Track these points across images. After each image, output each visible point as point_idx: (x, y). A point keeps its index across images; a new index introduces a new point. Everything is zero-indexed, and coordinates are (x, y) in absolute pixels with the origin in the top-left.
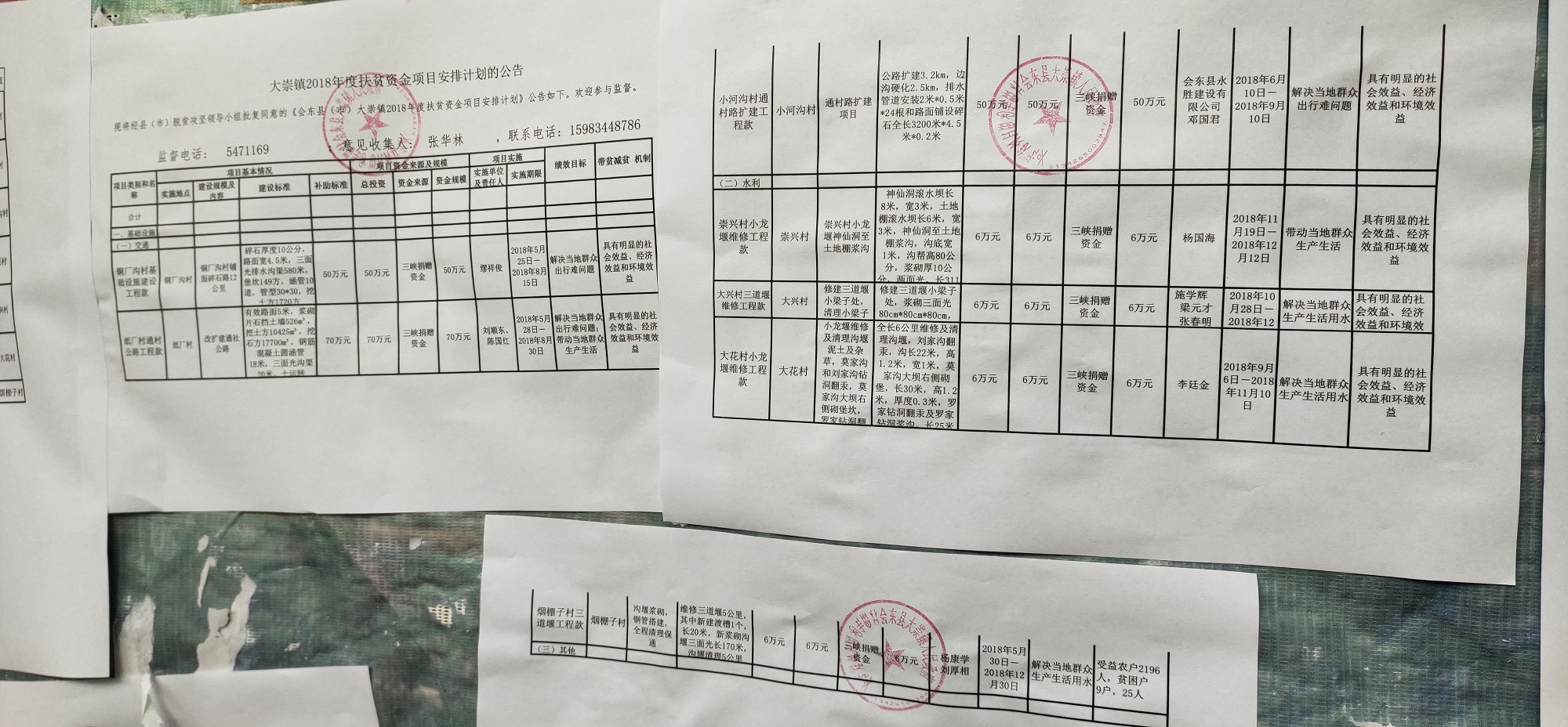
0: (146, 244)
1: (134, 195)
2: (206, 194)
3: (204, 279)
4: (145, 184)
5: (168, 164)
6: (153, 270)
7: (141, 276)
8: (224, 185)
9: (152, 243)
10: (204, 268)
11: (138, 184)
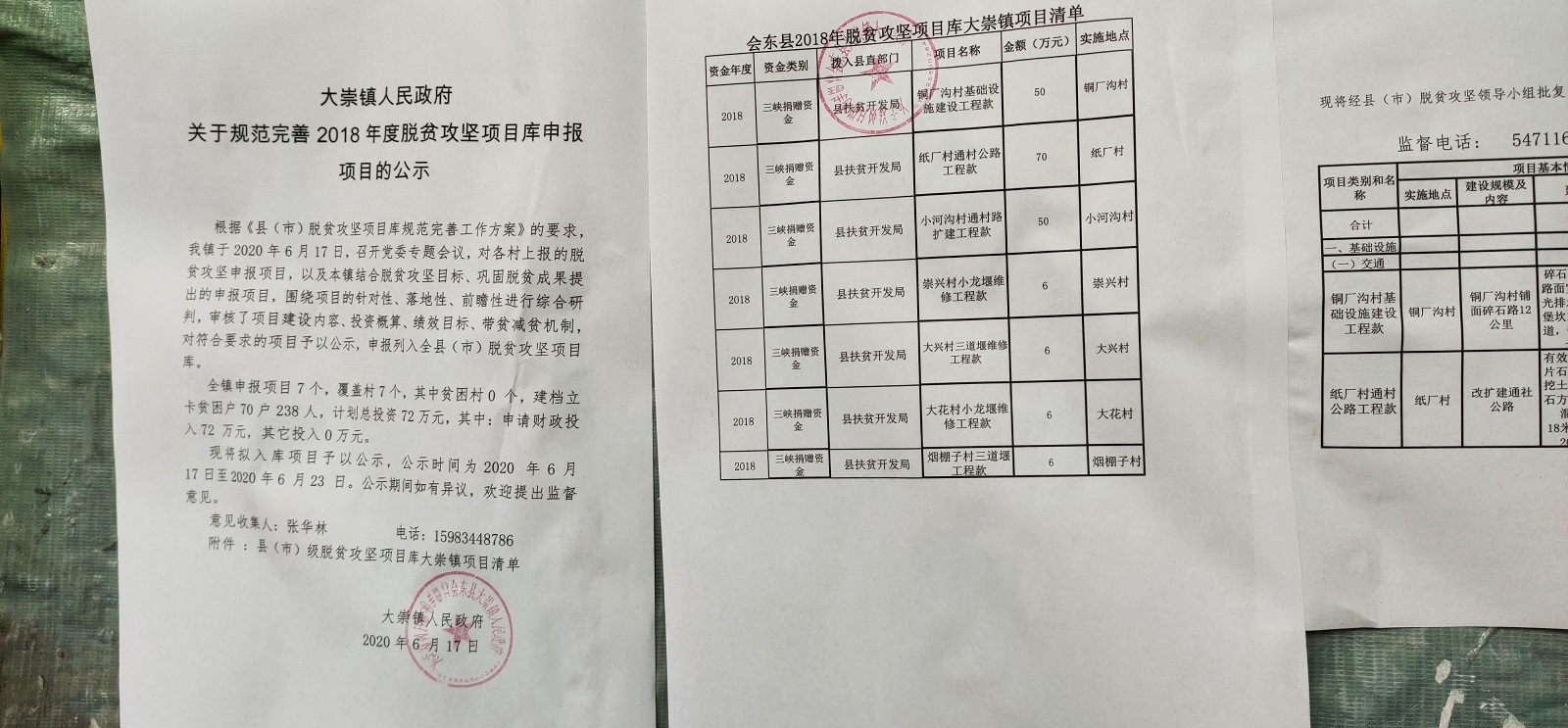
0: (1381, 261)
1: (1359, 195)
2: (1479, 196)
3: (1475, 311)
4: (1377, 180)
5: (1416, 153)
6: (1390, 297)
7: (1370, 306)
8: (1509, 185)
9: (1391, 261)
10: (1476, 296)
11: (1366, 181)
